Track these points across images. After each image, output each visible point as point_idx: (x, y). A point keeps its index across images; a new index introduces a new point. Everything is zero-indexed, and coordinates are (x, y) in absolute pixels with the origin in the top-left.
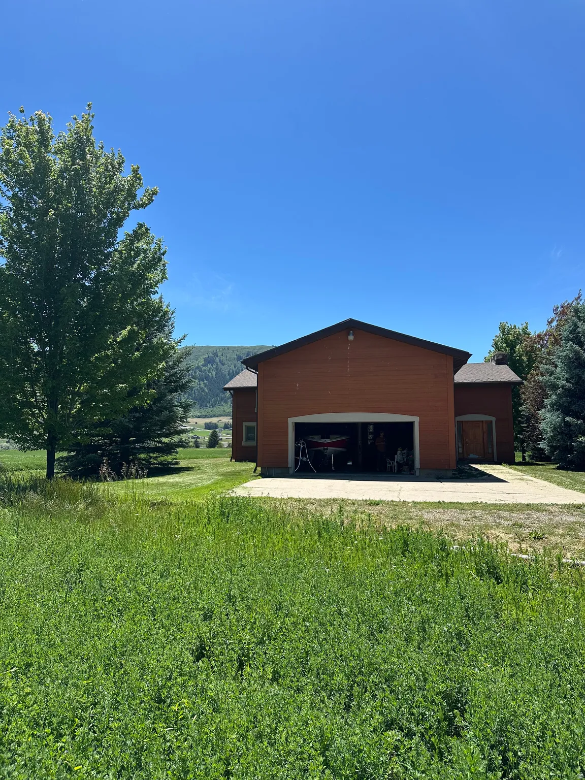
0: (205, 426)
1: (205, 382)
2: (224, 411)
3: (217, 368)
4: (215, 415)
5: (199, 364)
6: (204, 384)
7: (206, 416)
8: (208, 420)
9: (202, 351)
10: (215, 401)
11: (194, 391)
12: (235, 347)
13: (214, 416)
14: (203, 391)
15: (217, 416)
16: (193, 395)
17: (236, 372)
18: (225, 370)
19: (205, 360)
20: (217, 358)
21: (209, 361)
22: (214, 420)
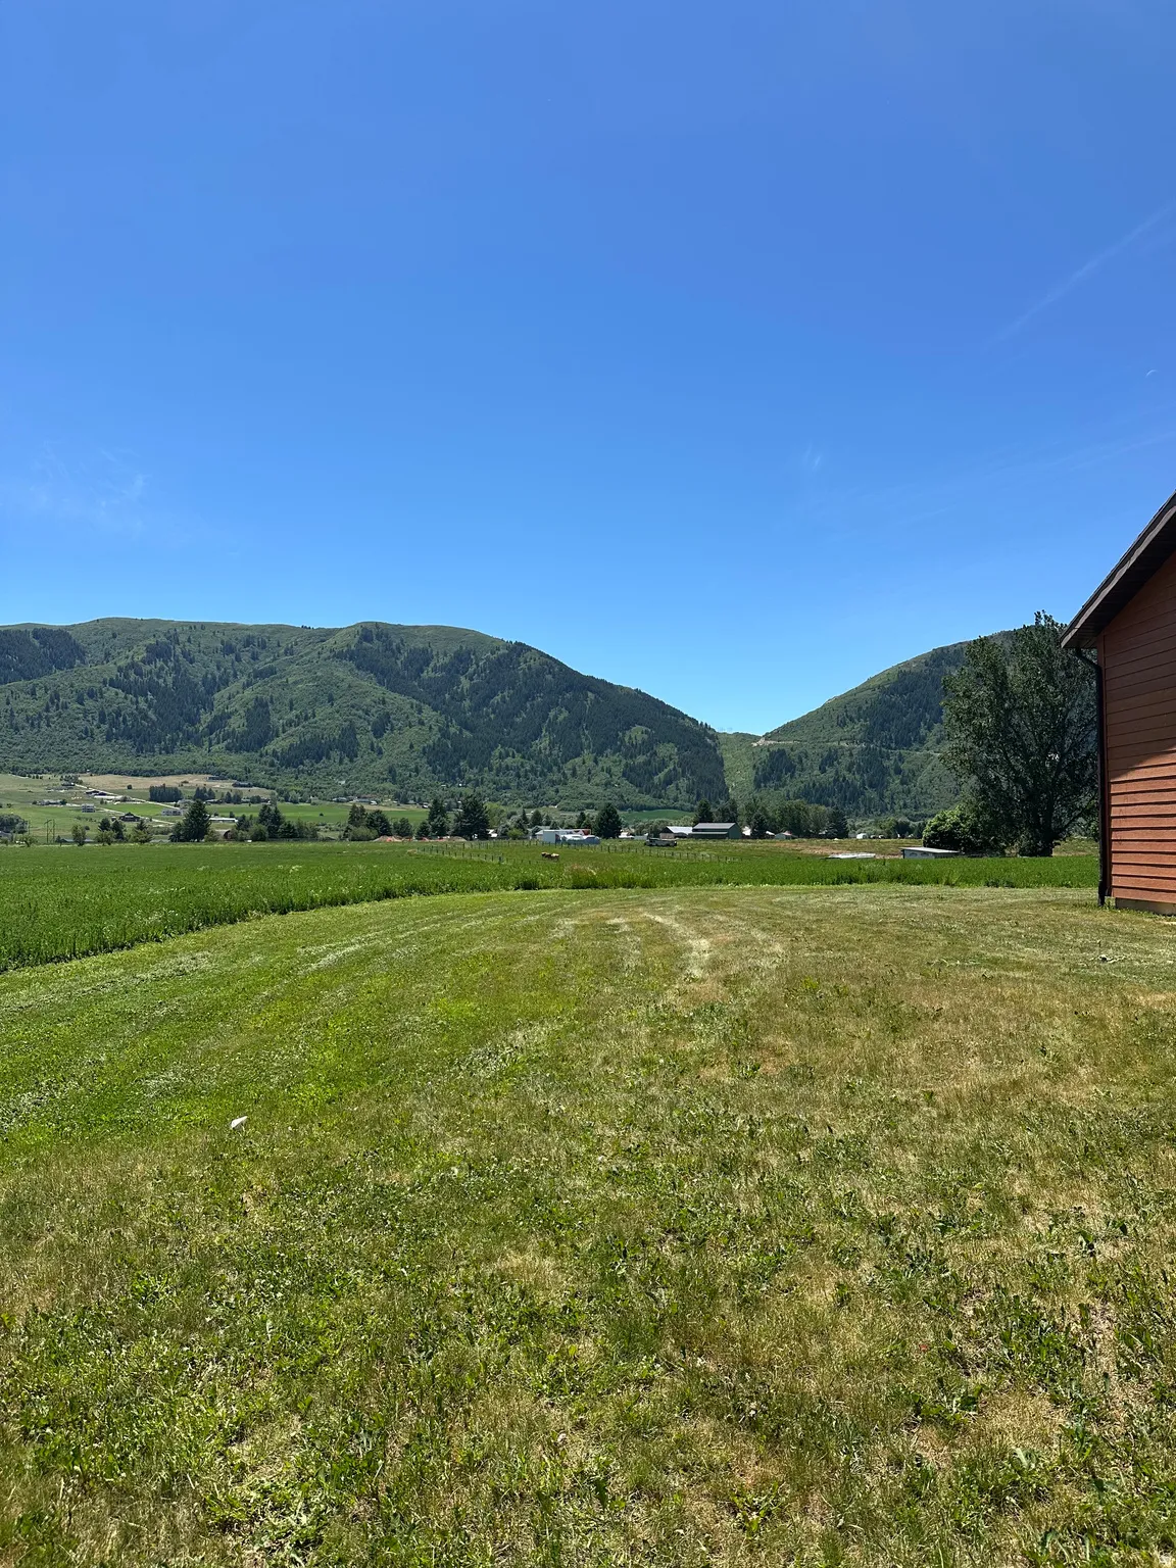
0: (152, 795)
1: (150, 697)
2: (194, 762)
3: (176, 669)
4: (172, 771)
5: (135, 659)
6: (146, 701)
7: (152, 771)
8: (157, 782)
9: (142, 629)
10: (174, 741)
11: (125, 719)
12: (217, 625)
13: (171, 773)
14: (146, 717)
15: (179, 774)
16: (122, 726)
17: (220, 678)
18: (197, 673)
19: (149, 649)
20: (177, 647)
21: (157, 652)
22: (172, 781)
